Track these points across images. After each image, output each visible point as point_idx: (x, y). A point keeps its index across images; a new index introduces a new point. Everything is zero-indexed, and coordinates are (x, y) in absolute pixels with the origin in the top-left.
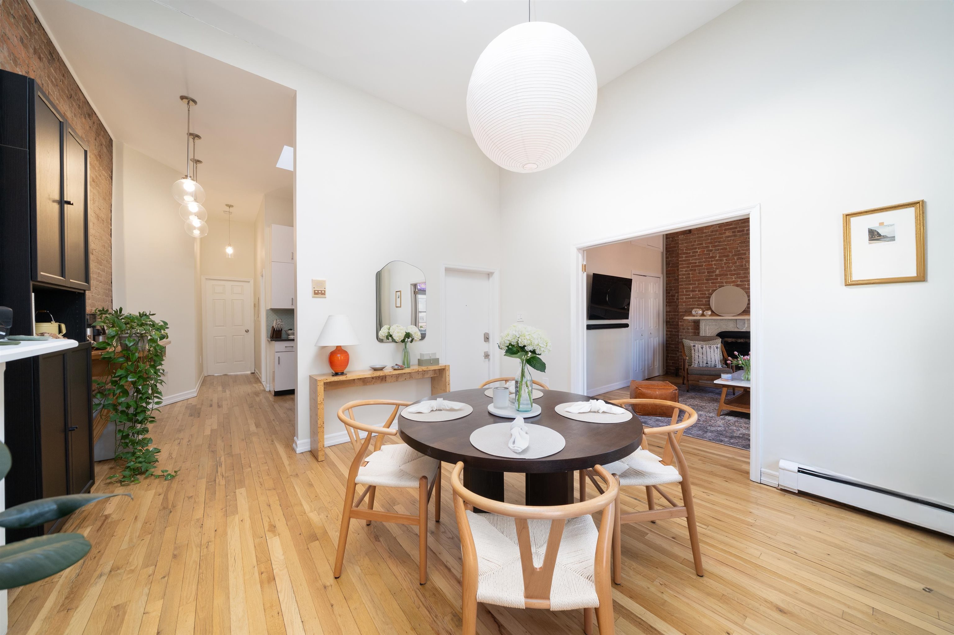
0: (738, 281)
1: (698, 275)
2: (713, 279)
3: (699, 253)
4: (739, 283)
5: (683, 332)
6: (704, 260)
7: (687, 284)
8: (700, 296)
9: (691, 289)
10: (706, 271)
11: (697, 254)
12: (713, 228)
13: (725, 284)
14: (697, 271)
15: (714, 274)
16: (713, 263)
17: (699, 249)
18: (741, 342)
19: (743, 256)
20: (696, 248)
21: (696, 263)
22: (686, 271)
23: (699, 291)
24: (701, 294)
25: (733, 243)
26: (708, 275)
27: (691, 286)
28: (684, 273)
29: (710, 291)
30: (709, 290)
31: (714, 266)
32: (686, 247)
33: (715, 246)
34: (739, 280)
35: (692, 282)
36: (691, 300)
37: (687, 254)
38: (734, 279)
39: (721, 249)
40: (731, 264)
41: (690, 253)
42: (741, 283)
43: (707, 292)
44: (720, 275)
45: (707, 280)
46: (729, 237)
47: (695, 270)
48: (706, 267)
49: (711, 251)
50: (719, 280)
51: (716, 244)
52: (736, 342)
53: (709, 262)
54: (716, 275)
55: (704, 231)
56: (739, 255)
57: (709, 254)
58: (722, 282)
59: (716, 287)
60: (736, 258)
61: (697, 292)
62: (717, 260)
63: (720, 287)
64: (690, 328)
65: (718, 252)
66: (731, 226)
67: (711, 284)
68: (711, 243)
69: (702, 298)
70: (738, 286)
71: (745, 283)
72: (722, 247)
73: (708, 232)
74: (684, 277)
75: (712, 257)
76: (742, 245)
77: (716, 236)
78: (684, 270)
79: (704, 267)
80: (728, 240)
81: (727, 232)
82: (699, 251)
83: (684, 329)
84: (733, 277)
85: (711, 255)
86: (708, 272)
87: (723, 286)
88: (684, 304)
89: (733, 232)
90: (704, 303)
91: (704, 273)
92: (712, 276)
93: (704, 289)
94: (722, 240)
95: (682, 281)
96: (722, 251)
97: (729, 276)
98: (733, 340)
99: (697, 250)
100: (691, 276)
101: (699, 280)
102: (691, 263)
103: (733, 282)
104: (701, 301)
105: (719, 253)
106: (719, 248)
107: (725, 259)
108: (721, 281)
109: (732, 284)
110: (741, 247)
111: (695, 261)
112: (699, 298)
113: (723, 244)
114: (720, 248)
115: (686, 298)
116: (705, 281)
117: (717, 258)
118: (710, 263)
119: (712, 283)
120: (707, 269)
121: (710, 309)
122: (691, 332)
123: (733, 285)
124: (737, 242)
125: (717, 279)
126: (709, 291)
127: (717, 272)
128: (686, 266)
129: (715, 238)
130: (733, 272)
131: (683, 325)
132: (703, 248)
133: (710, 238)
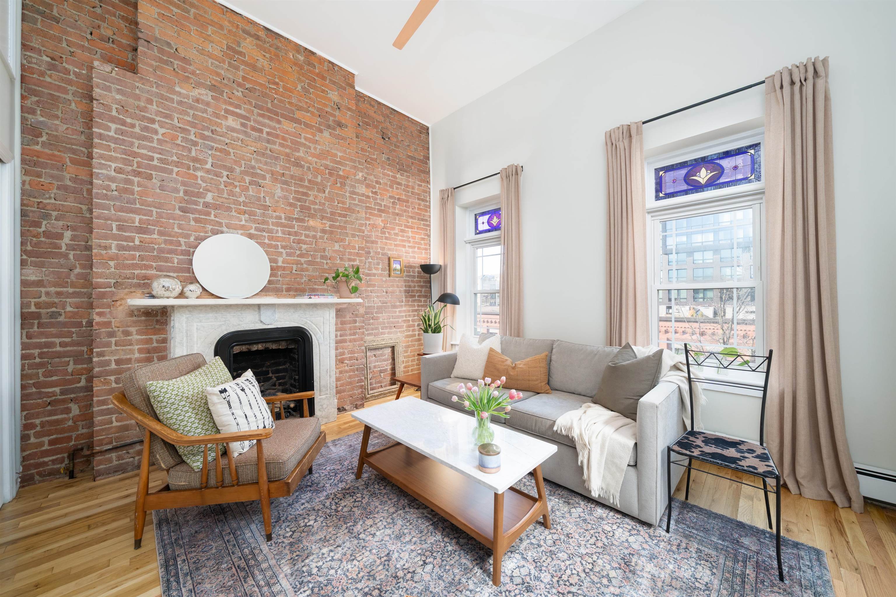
0: (252, 228)
1: (158, 191)
2: (200, 212)
3: (160, 137)
4: (253, 231)
5: (108, 345)
6: (175, 158)
7: (122, 210)
8: (163, 246)
9: (137, 224)
10: (182, 188)
11: (155, 137)
12: (199, 94)
13: (225, 229)
14: (154, 180)
15: (202, 200)
16: (199, 174)
17: (162, 127)
18: (257, 351)
19: (260, 181)
20: (153, 121)
21: (152, 159)
22: (119, 171)
23: (160, 233)
24: (166, 242)
25: (241, 146)
26: (186, 198)
27: (137, 218)
28: (113, 173)
29: (192, 239)
30: (188, 236)
31: (200, 182)
32: (118, 102)
33: (204, 137)
34: (254, 226)
35: (138, 206)
36: (138, 254)
37: (122, 125)
38: (243, 223)
39: (221, 150)
40: (238, 189)
41: (133, 126)
42: (256, 233)
43: (182, 240)
44: (216, 207)
45: (183, 210)
46: (233, 130)
47: (150, 177)
48: (180, 179)
49: (195, 144)
50: (212, 217)
51: (206, 133)
52: (250, 353)
53: (189, 168)
54: (206, 205)
55: (177, 89)
56: (254, 175)
57: (190, 151)
58: (220, 224)
59: (206, 232)
60: (247, 179)
61: (155, 236)
62: (208, 171)
63: (215, 233)
64: (133, 330)
65: (210, 152)
66: (238, 111)
67: (192, 223)
68: (193, 125)
69: (170, 252)
70: (251, 236)
71: (264, 234)
72: (220, 146)
73: (187, 97)
74: (114, 186)
75: (195, 160)
76: (259, 158)
77: (205, 115)
78: (113, 165)
79: (174, 175)
80: (232, 136)
81: (230, 118)
82: (161, 131)
83: (112, 335)
84: (243, 217)
85: (193, 154)
86: (186, 192)
87: (222, 232)
88: (112, 263)
89: (243, 125)
90: (176, 265)
91: (177, 191)
92: (196, 203)
93: (176, 230)
94: (218, 129)
95: (106, 197)
96: (218, 153)
97: (234, 213)
98: (244, 348)
99: (156, 126)
100: (136, 189)
101: (159, 206)
102: (135, 155)
103: (242, 227)
104: (167, 260)
105: (213, 156)
106: (213, 144)
107: (225, 173)
108: (217, 219)
109: (240, 232)
110: (257, 161)
111: (150, 154)
112: (161, 251)
113: (219, 140)
114: (216, 145)
115: (120, 248)
116: (178, 212)
117: (209, 166)
118: (191, 171)
119: (196, 220)
120: (184, 184)
121: (194, 280)
122: (137, 340)
123: (242, 234)
124: (249, 147)
125: (209, 214)
126: (189, 238)
127: (209, 198)
128: (120, 156)
129: (203, 119)
130: (242, 207)
131: (108, 324)
132: (173, 127)
133: (191, 112)
